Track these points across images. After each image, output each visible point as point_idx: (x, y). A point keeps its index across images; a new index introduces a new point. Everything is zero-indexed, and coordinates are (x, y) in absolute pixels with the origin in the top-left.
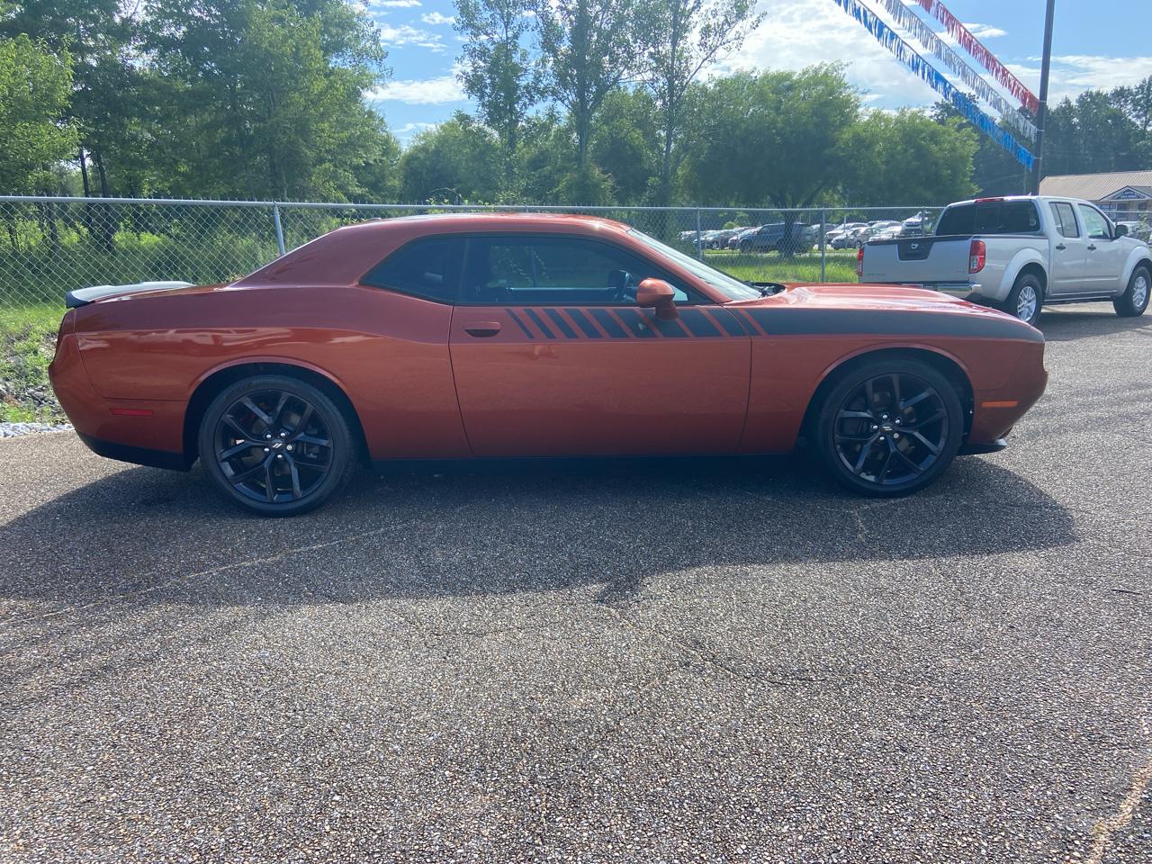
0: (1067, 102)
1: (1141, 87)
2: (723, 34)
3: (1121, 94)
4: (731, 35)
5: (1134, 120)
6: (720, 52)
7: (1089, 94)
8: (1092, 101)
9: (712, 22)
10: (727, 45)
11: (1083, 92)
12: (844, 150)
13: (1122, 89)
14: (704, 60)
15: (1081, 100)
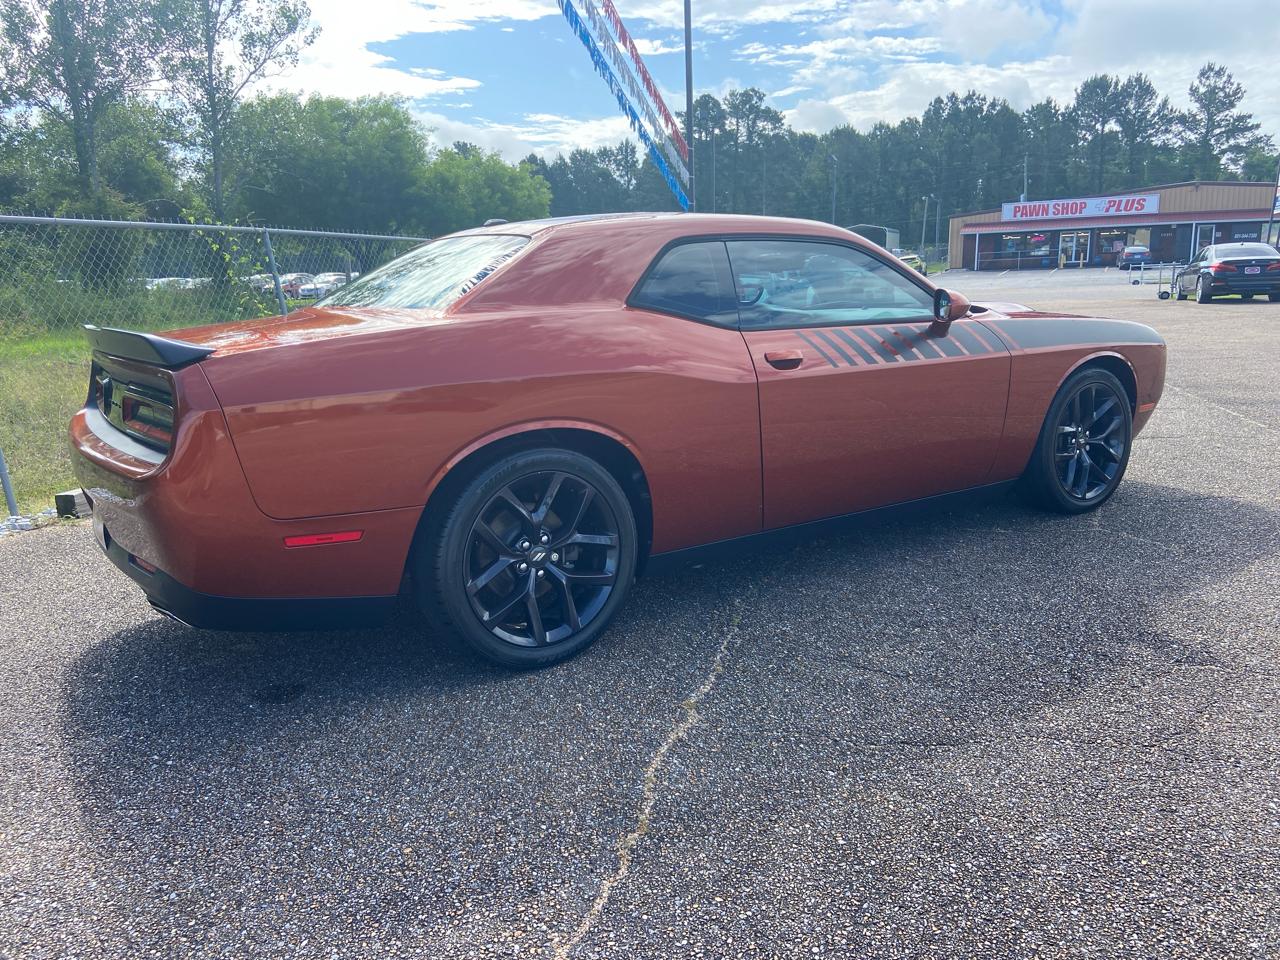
0: (561, 158)
1: (620, 149)
2: (270, 46)
3: (604, 153)
4: (281, 48)
5: (618, 179)
6: (270, 67)
7: (579, 152)
8: (581, 157)
9: (256, 29)
10: (278, 59)
11: (573, 149)
12: (426, 190)
13: (605, 149)
14: (251, 74)
15: (573, 158)
